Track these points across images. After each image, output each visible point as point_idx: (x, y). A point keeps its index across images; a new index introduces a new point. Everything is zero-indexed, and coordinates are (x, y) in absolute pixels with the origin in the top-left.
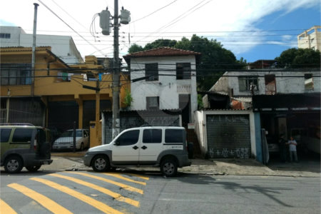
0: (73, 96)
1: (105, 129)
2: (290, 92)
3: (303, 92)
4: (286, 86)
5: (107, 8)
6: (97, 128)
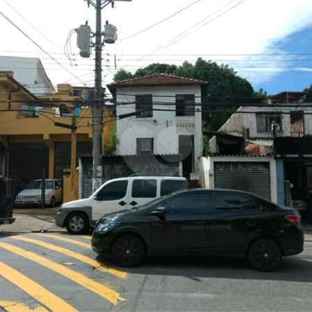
0: (42, 135)
1: (83, 179)
5: (87, 23)
6: (73, 178)
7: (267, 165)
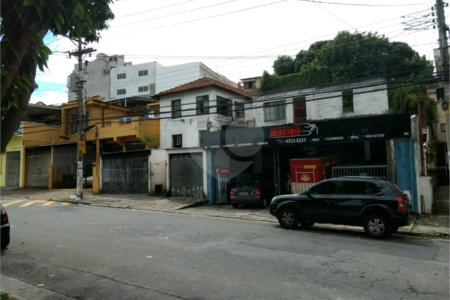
2: (323, 118)
3: (339, 116)
4: (318, 111)
6: (97, 168)
7: (201, 154)
